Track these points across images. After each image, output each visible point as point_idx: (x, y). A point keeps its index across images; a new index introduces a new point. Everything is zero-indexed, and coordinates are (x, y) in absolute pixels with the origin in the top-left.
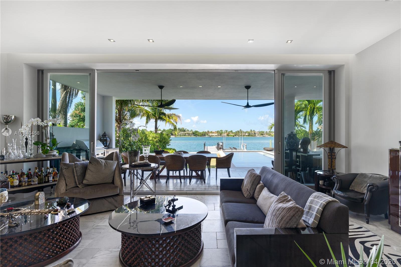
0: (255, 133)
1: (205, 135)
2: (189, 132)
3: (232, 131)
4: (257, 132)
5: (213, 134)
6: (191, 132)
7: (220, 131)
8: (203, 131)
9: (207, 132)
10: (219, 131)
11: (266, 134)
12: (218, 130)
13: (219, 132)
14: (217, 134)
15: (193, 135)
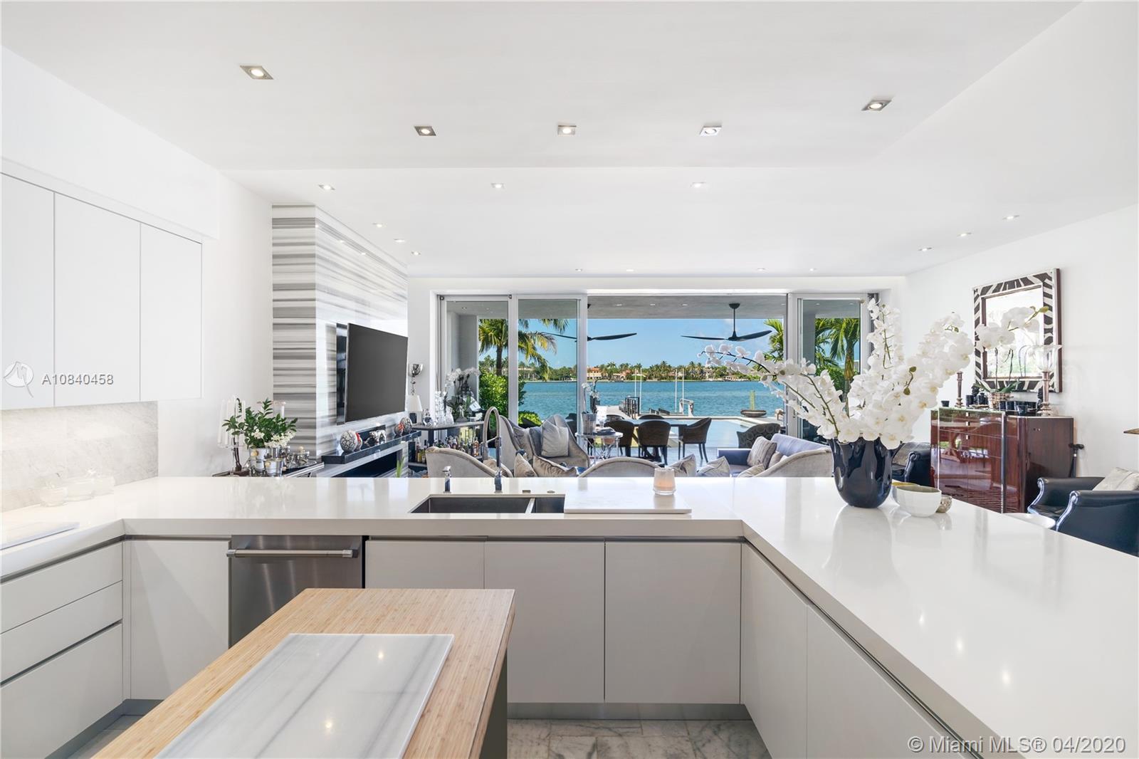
0: (702, 372)
1: (568, 377)
2: (525, 369)
3: (639, 367)
4: (709, 368)
5: (591, 374)
6: (531, 370)
7: (608, 366)
8: (562, 367)
9: (573, 369)
10: (606, 364)
11: (733, 374)
12: (602, 364)
13: (606, 369)
14: (599, 375)
15: (536, 377)
